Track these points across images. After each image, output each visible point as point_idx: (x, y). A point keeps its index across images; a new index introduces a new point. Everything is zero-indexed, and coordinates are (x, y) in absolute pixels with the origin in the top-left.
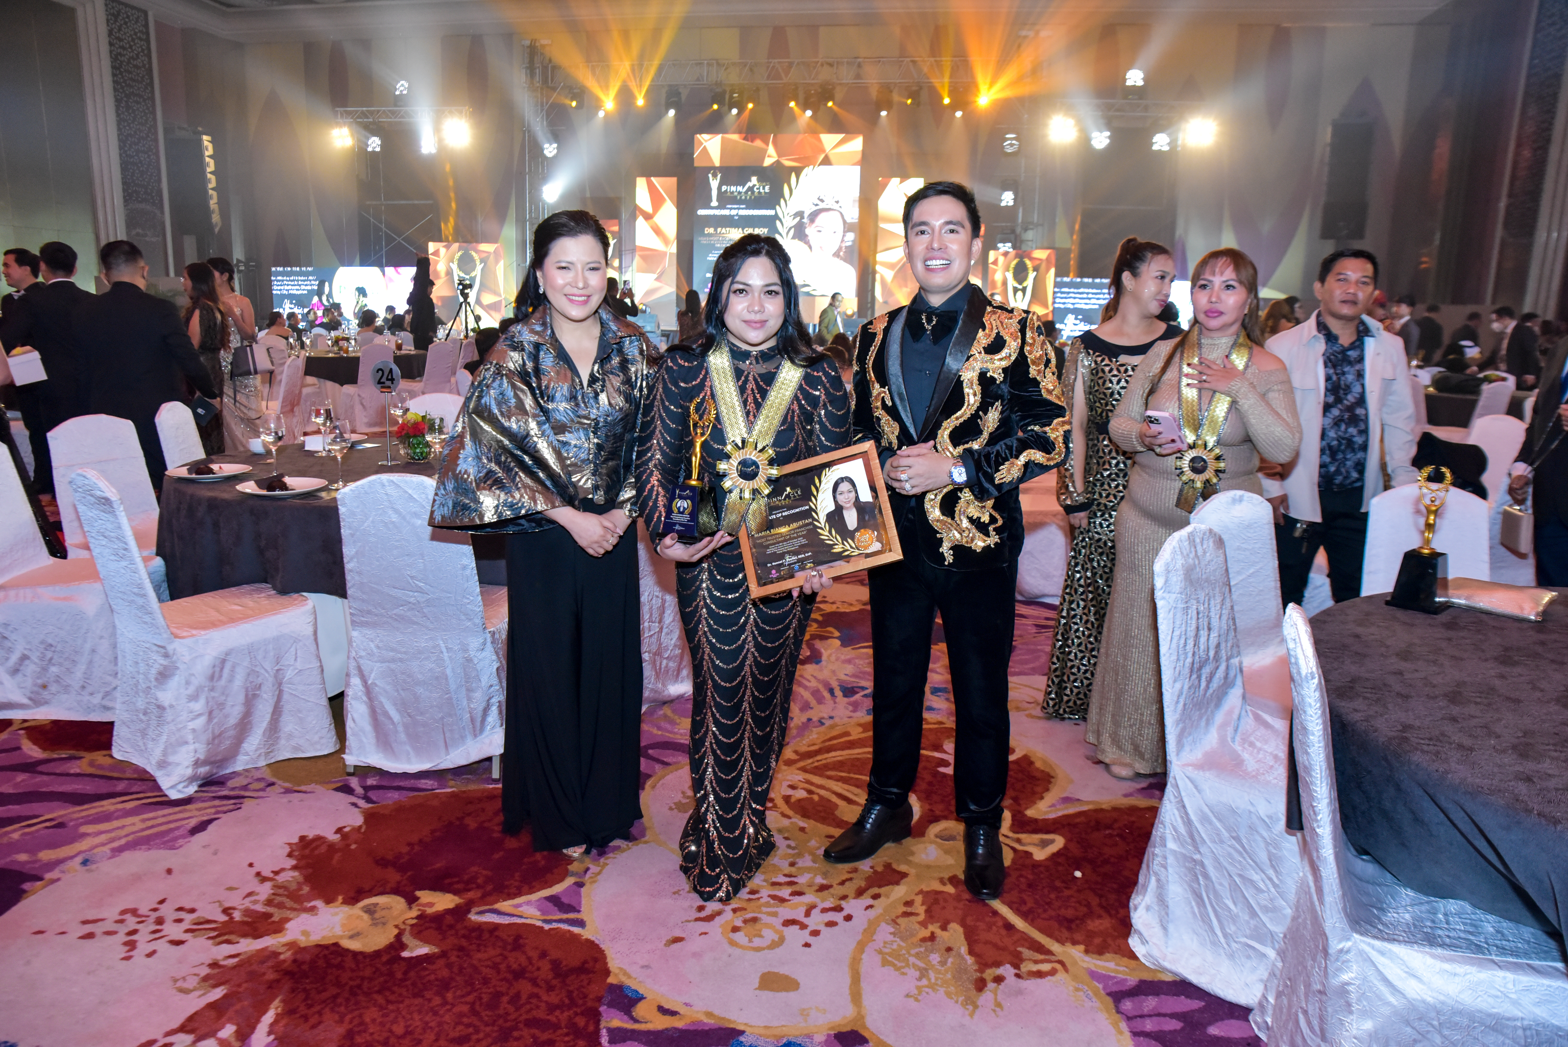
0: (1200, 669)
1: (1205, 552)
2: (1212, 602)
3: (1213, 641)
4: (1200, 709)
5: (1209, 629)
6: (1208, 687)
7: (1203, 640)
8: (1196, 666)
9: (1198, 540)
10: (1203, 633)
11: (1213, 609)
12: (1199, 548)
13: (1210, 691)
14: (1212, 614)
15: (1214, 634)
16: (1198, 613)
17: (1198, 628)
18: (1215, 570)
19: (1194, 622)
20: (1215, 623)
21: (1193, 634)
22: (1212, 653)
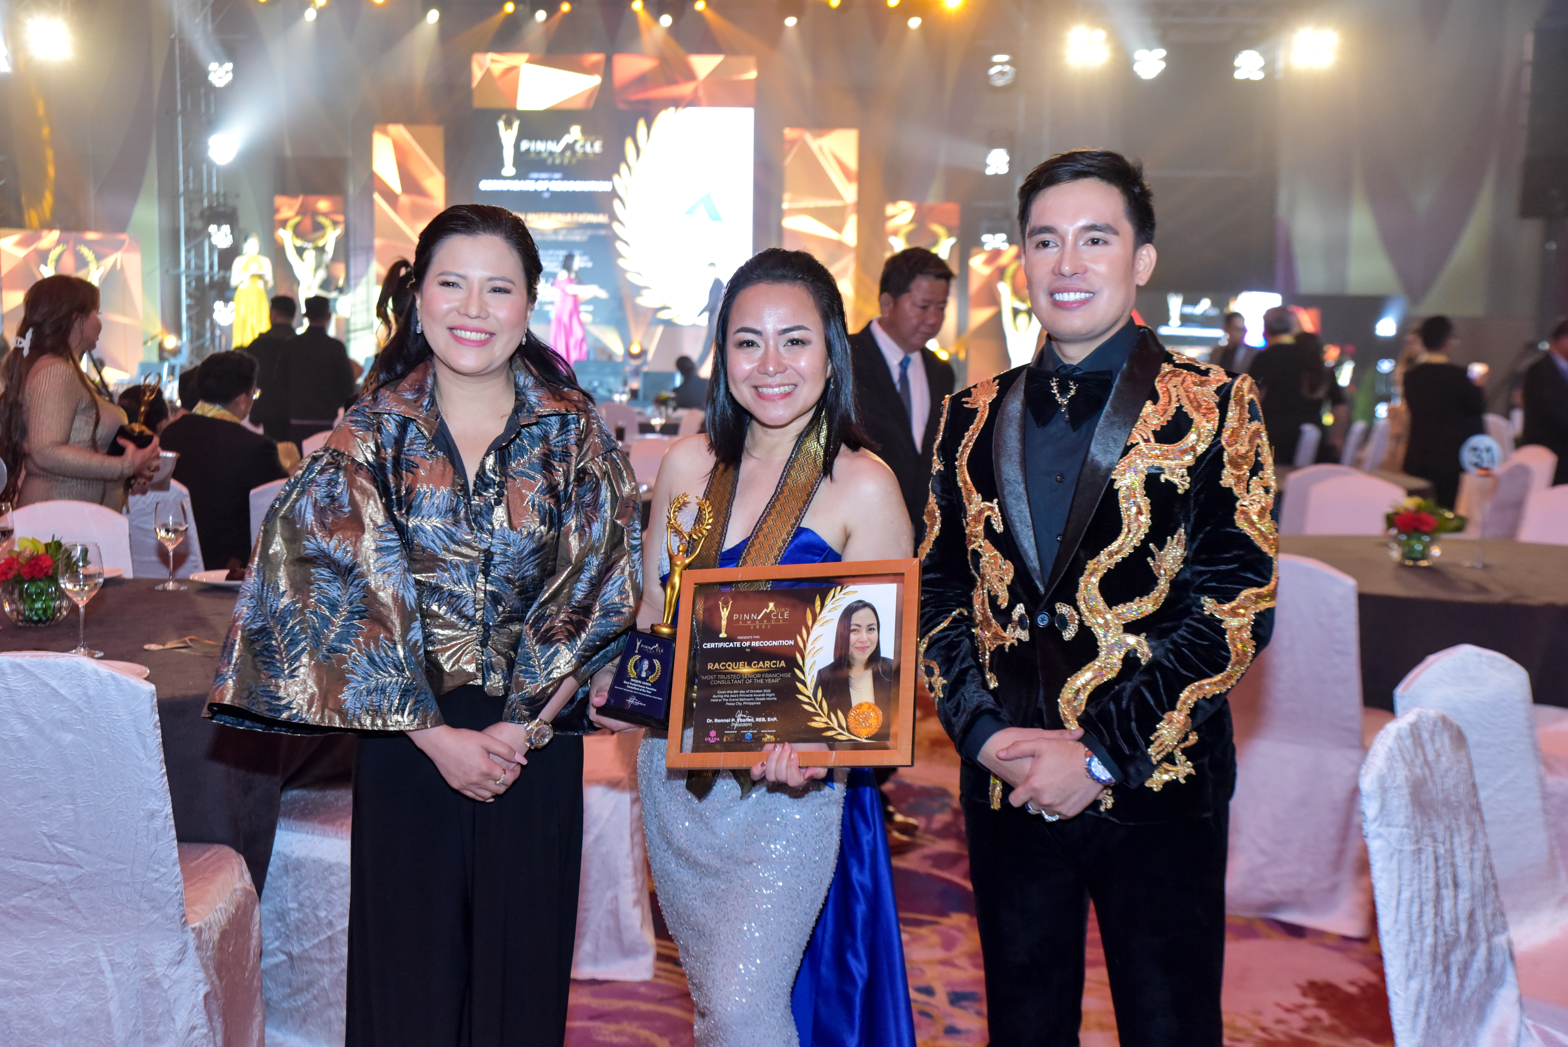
0: (1447, 954)
1: (1438, 755)
2: (1457, 840)
3: (1464, 907)
4: (1452, 1026)
5: (1456, 885)
6: (1462, 986)
7: (1447, 904)
8: (1441, 950)
9: (1426, 736)
10: (1447, 893)
11: (1458, 852)
12: (1429, 748)
13: (1467, 993)
14: (1459, 860)
15: (1464, 895)
16: (1436, 860)
17: (1438, 885)
18: (1456, 786)
19: (1431, 875)
20: (1464, 875)
21: (1430, 895)
22: (1463, 928)
